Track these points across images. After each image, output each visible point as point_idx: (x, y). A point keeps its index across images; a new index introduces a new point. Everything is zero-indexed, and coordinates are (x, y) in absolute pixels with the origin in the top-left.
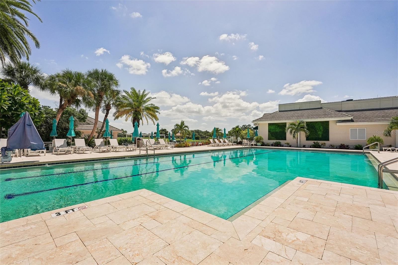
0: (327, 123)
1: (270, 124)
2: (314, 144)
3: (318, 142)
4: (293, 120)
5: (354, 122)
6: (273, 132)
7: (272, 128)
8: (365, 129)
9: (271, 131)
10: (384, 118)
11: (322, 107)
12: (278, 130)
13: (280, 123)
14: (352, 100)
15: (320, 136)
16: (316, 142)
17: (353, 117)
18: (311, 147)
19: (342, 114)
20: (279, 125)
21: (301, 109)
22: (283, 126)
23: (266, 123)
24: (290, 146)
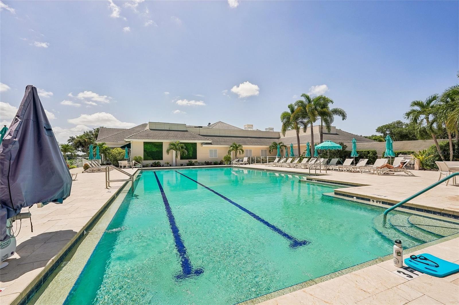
0: (196, 144)
1: (145, 143)
2: (188, 162)
3: (192, 160)
4: (170, 140)
5: (212, 144)
6: (149, 152)
7: (148, 147)
8: (217, 150)
9: (147, 150)
10: (225, 143)
11: (187, 130)
12: (155, 149)
13: (156, 142)
14: (201, 127)
15: (191, 155)
16: (190, 160)
17: (212, 141)
18: (187, 166)
19: (204, 138)
20: (155, 144)
21: (170, 129)
22: (160, 145)
23: (141, 142)
24: (171, 166)
